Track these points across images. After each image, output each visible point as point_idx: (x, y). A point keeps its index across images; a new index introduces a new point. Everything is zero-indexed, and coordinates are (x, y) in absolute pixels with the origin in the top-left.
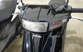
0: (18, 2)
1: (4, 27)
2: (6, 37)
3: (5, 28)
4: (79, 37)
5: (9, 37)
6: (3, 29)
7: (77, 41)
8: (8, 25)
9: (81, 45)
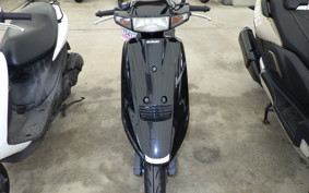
0: (59, 18)
1: (37, 72)
2: (43, 101)
3: (38, 77)
4: (205, 92)
5: (51, 98)
6: (35, 78)
7: (203, 100)
8: (47, 70)
9: (211, 105)
